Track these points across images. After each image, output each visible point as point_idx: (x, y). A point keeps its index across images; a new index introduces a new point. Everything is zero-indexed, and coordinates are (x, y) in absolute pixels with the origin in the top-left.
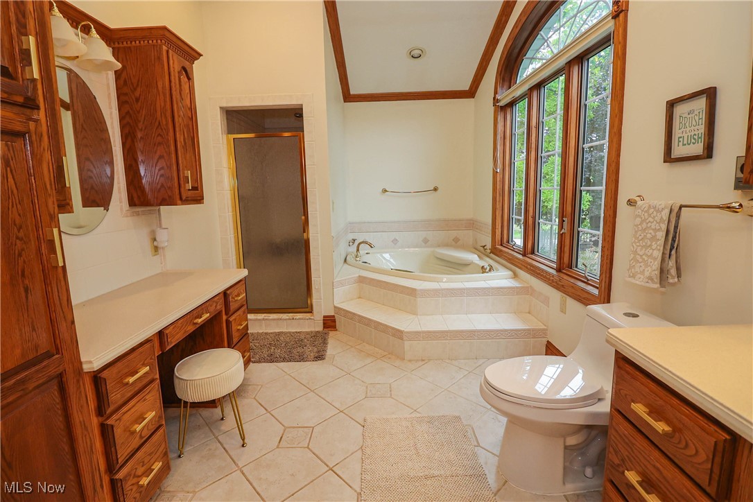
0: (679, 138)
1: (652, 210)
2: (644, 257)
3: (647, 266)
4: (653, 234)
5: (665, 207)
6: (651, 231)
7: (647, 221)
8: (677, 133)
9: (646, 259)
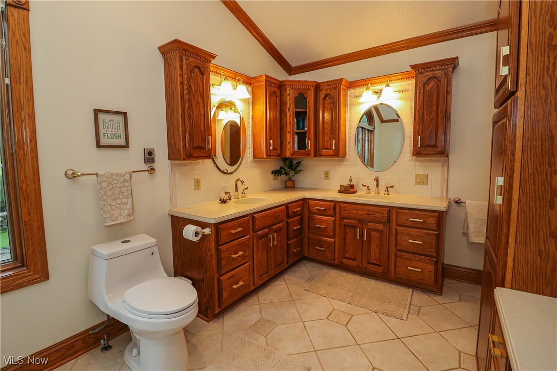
0: (104, 134)
1: (115, 176)
2: (116, 205)
3: (121, 209)
4: (119, 190)
5: (126, 173)
6: (118, 189)
7: (113, 183)
8: (102, 131)
9: (118, 206)
